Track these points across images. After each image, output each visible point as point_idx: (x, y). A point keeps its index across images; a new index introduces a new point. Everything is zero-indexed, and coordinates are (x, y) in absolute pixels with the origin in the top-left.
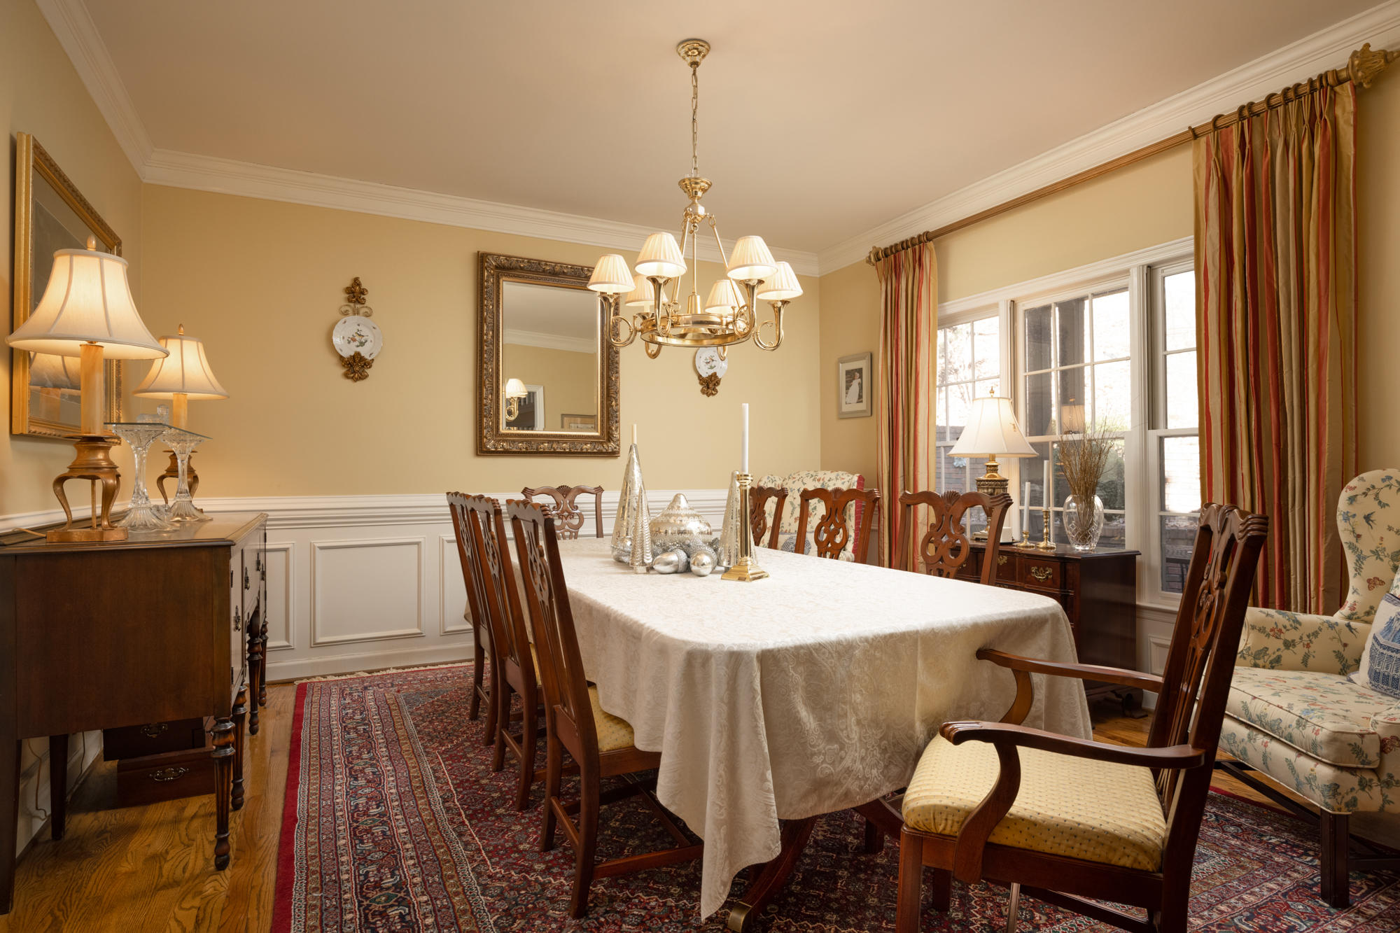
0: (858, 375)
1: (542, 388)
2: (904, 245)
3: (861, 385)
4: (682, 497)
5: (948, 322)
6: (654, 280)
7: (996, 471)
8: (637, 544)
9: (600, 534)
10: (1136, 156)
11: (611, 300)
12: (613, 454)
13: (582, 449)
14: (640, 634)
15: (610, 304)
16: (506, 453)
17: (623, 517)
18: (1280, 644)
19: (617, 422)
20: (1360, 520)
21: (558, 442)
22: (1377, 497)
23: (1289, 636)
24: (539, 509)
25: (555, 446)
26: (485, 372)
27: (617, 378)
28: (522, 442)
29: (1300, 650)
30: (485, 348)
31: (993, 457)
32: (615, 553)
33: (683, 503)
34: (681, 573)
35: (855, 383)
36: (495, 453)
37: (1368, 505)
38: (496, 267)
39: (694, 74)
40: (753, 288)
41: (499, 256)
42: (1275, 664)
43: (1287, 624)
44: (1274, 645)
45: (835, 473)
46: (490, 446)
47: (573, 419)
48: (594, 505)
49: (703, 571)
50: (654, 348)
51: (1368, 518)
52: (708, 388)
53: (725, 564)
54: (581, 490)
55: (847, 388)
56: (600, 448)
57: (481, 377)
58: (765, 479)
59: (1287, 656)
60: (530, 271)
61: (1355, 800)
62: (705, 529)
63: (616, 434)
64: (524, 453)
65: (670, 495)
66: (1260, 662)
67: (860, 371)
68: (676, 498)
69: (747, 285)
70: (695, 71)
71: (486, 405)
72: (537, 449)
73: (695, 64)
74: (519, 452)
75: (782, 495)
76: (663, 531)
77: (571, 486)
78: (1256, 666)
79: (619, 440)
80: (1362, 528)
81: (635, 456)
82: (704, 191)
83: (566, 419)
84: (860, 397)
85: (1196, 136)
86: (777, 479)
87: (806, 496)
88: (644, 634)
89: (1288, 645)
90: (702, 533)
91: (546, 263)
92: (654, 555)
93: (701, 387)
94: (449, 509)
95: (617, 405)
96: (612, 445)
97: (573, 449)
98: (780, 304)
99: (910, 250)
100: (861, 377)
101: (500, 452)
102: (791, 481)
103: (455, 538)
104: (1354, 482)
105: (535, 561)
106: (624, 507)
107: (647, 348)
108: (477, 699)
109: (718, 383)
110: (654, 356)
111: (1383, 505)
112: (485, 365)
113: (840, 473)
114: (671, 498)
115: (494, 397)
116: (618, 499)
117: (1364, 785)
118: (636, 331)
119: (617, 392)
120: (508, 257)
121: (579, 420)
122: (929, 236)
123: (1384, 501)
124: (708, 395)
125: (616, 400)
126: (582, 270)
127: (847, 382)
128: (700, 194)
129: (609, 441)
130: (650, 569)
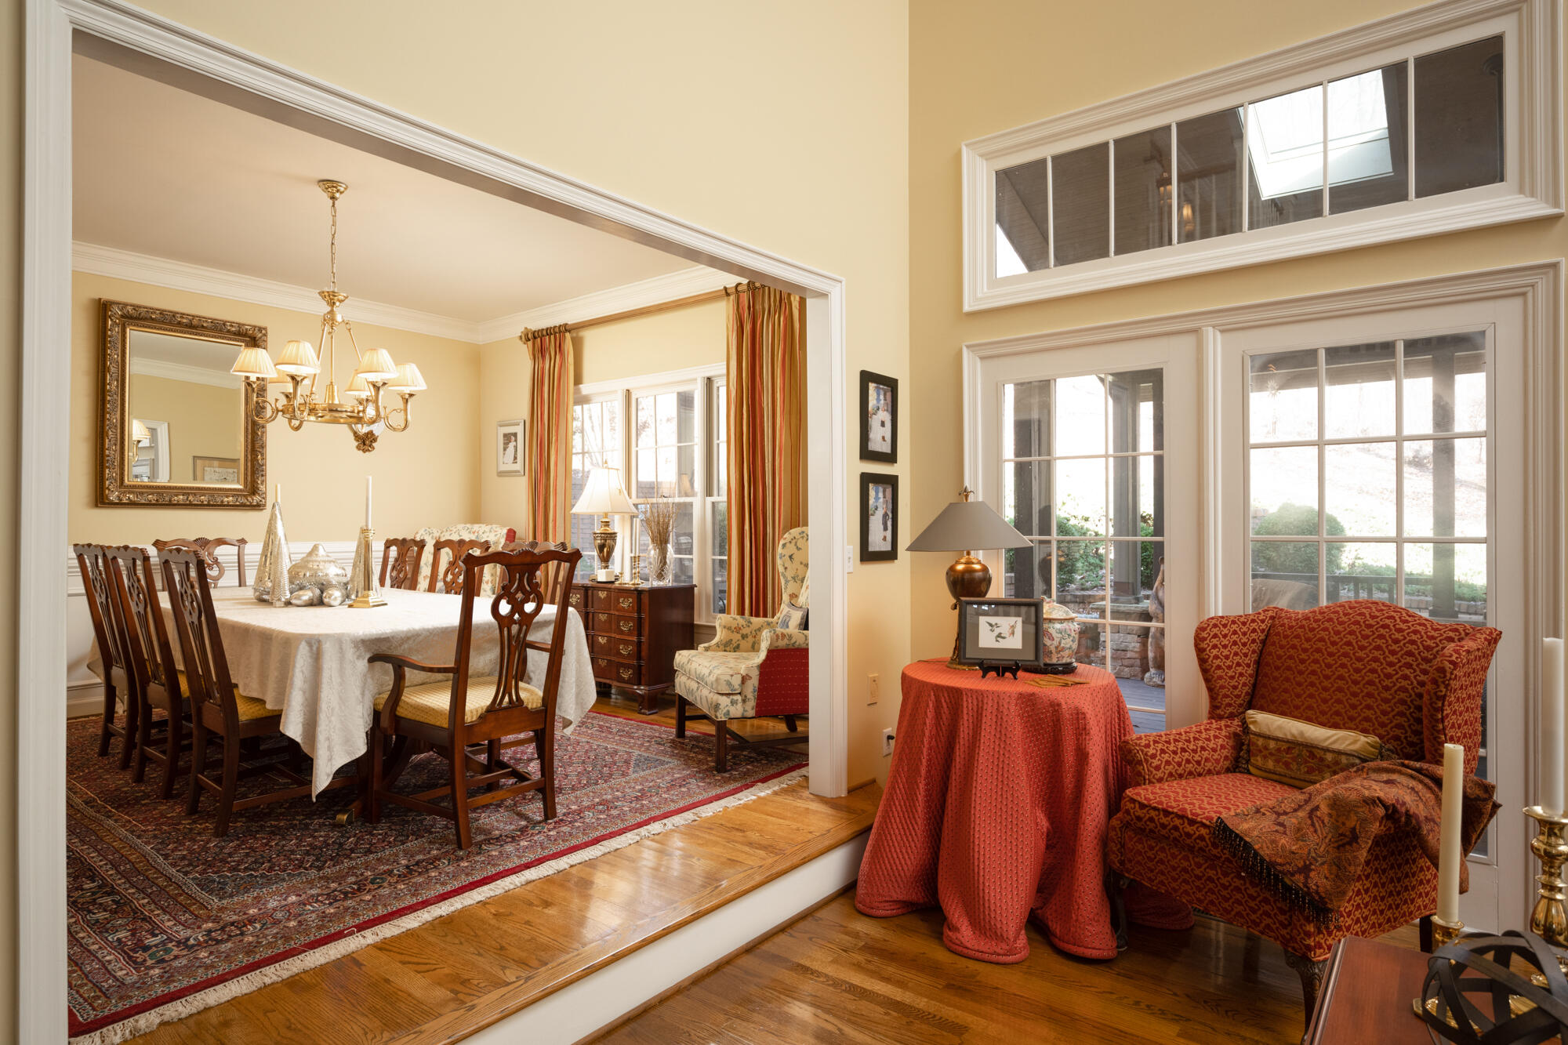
0: (513, 438)
1: (166, 425)
2: (549, 332)
3: (516, 447)
4: (320, 547)
5: (583, 400)
6: (293, 378)
7: (608, 526)
8: (276, 584)
9: (242, 583)
10: (697, 298)
11: (254, 386)
12: (259, 507)
13: (222, 502)
14: (271, 635)
15: (253, 389)
16: (132, 504)
17: (265, 564)
18: (739, 636)
19: (262, 475)
20: (787, 558)
21: (195, 494)
22: (796, 544)
23: (745, 631)
24: (192, 554)
25: (191, 498)
26: (107, 422)
27: (263, 433)
28: (152, 494)
29: (750, 639)
30: (109, 398)
31: (606, 515)
32: (258, 593)
33: (321, 552)
34: (315, 605)
35: (512, 445)
36: (120, 505)
37: (791, 549)
38: (122, 316)
39: (333, 206)
40: (379, 388)
41: (126, 305)
42: (737, 649)
43: (744, 623)
44: (736, 637)
45: (490, 526)
46: (113, 497)
47: (207, 462)
48: (236, 557)
49: (333, 603)
50: (296, 423)
51: (791, 557)
52: (364, 444)
53: (353, 597)
54: (221, 542)
55: (505, 449)
56: (244, 500)
57: (103, 427)
58: (422, 532)
59: (743, 644)
60: (163, 322)
61: (728, 711)
62: (340, 572)
63: (262, 487)
64: (154, 505)
65: (308, 547)
66: (728, 649)
67: (515, 435)
68: (315, 548)
69: (374, 386)
70: (334, 204)
71: (108, 456)
72: (170, 500)
73: (333, 198)
74: (147, 504)
75: (421, 545)
76: (301, 574)
77: (211, 538)
78: (725, 651)
79: (265, 493)
80: (788, 564)
81: (277, 512)
82: (341, 301)
83: (199, 462)
84: (515, 458)
85: (728, 294)
86: (435, 531)
87: (438, 546)
88: (274, 635)
89: (744, 637)
90: (338, 575)
91: (183, 315)
92: (291, 593)
93: (356, 444)
94: (76, 561)
95: (263, 459)
96: (257, 498)
97: (213, 501)
98: (407, 396)
99: (552, 337)
100: (516, 441)
101: (125, 504)
102: (449, 533)
103: (84, 591)
104: (786, 536)
105: (186, 592)
106: (266, 556)
107: (290, 423)
108: (108, 734)
109: (375, 440)
110: (297, 428)
111: (799, 549)
112: (108, 416)
113: (494, 526)
114: (308, 550)
115: (118, 447)
116: (260, 551)
117: (733, 703)
118: (278, 411)
119: (263, 446)
120: (136, 307)
121: (216, 463)
122: (567, 328)
123: (799, 546)
124: (364, 451)
125: (262, 455)
126: (224, 325)
127: (504, 444)
128: (338, 304)
129: (254, 494)
130: (288, 603)
